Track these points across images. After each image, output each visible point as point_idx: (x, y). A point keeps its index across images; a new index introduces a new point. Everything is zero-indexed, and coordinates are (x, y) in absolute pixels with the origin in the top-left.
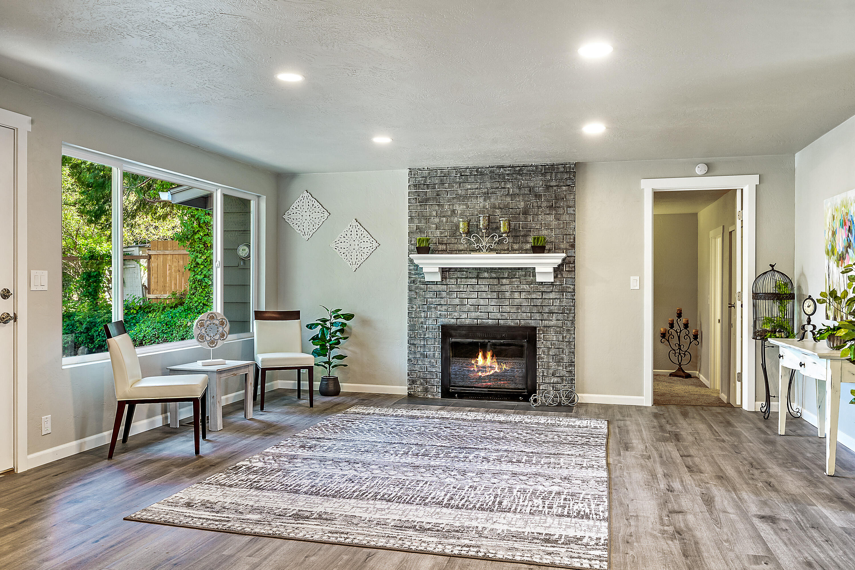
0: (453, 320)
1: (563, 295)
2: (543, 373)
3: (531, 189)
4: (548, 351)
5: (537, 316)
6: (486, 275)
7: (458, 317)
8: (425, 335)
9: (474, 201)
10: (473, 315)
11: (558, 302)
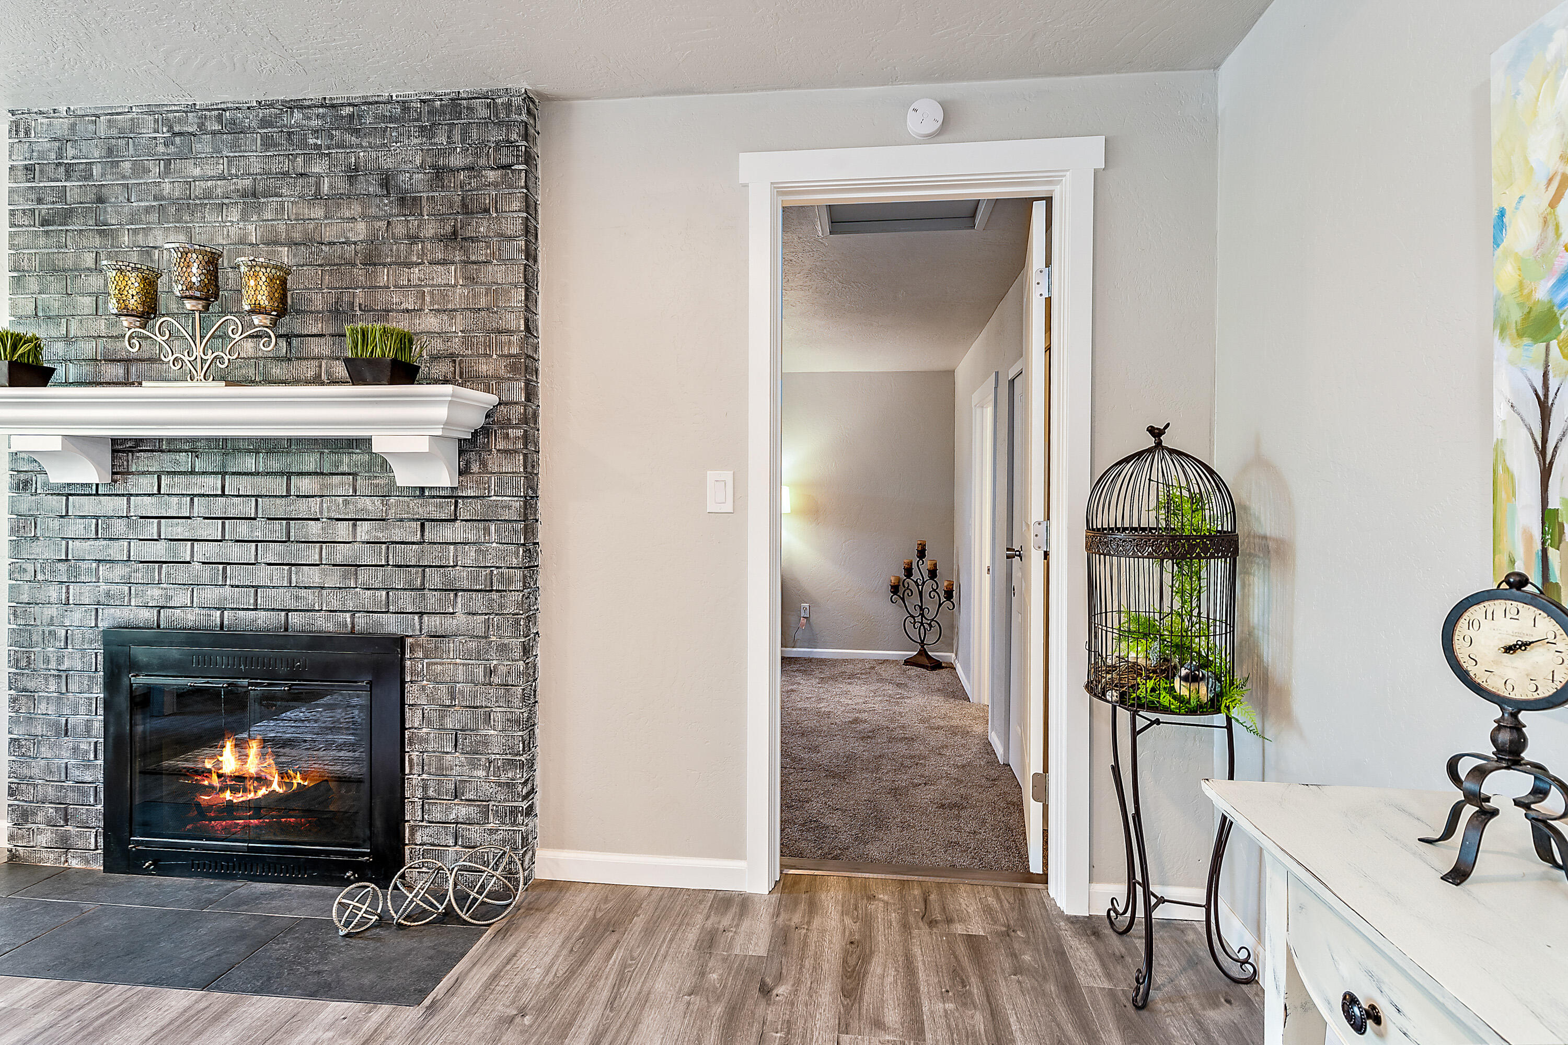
0: (145, 613)
1: (487, 531)
2: (425, 788)
3: (386, 181)
4: (442, 718)
5: (406, 601)
6: (249, 461)
7: (164, 604)
8: (60, 660)
9: (211, 217)
10: (211, 595)
11: (473, 554)
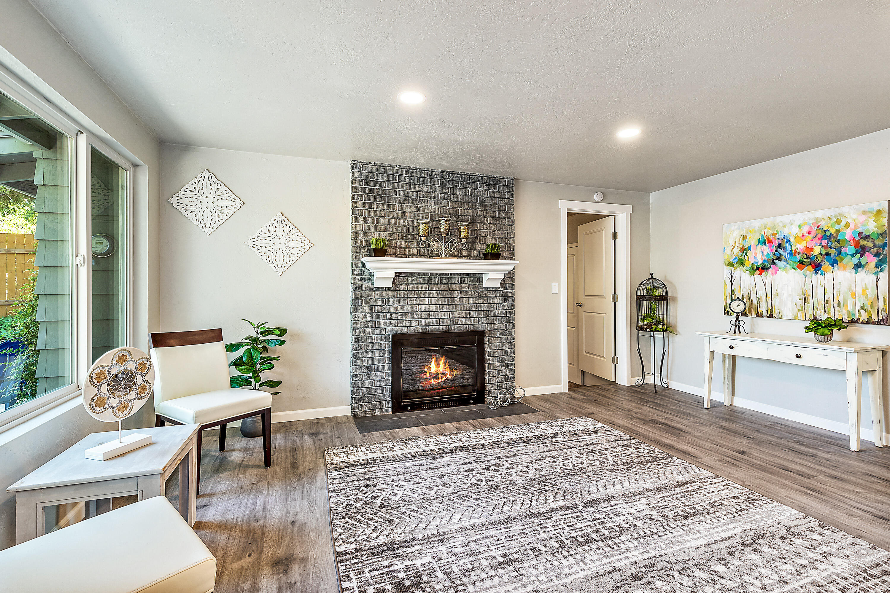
0: (403, 328)
1: (505, 299)
3: (478, 198)
4: (494, 353)
5: (484, 320)
6: (436, 280)
7: (409, 325)
8: (373, 346)
10: (424, 322)
11: (501, 306)
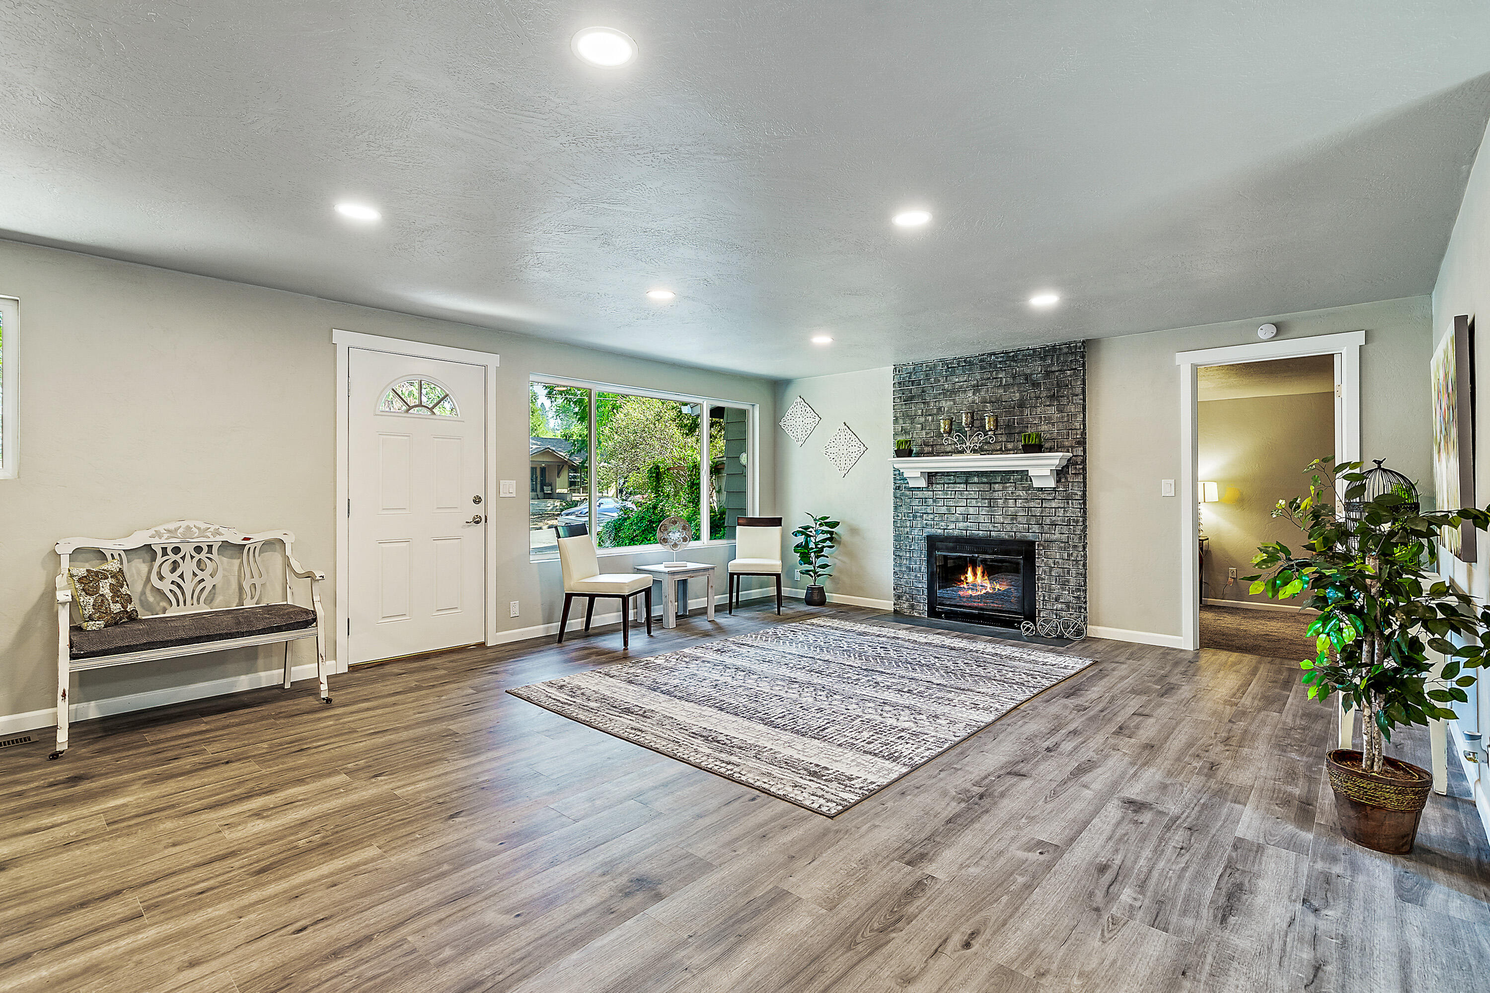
0: (939, 531)
1: (1068, 503)
2: (1044, 597)
3: (1027, 377)
4: (1050, 571)
5: (1036, 528)
6: (976, 479)
7: (946, 528)
8: (911, 546)
9: (962, 395)
10: (961, 525)
11: (1062, 512)
